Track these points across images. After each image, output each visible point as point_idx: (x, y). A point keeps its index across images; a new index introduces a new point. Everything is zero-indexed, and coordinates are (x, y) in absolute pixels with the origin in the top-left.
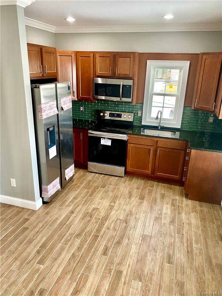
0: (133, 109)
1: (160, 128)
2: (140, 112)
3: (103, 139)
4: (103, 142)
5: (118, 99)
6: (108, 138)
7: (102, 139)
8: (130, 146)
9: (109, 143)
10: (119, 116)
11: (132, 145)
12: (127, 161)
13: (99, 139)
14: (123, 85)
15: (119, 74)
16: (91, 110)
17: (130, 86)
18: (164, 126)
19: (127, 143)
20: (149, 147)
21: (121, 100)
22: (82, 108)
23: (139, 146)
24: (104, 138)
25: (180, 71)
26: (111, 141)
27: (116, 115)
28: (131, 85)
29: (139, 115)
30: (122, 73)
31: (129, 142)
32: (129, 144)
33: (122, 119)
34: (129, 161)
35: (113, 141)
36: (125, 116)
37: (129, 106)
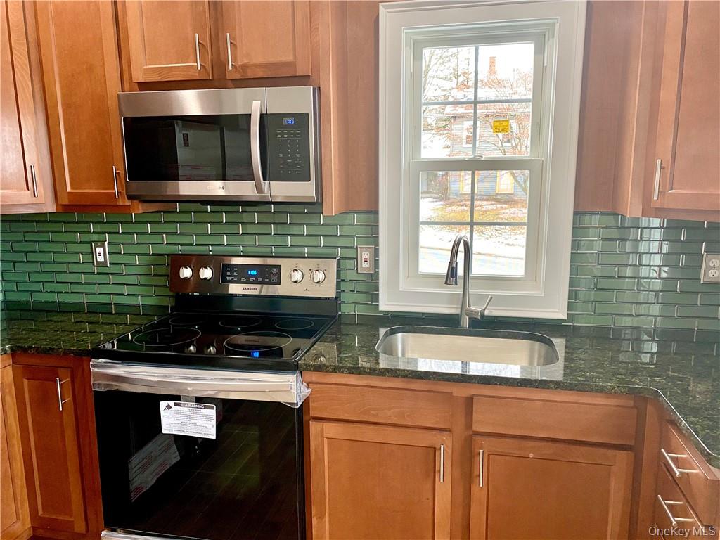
0: (332, 241)
1: (466, 322)
2: (365, 255)
3: (171, 403)
4: (173, 420)
5: (244, 189)
6: (199, 400)
7: (163, 404)
8: (321, 437)
9: (203, 424)
10: (270, 275)
11: (331, 430)
12: (315, 521)
13: (148, 405)
14: (262, 116)
15: (244, 67)
16: (145, 259)
17: (301, 118)
18: (486, 313)
19: (305, 418)
20: (427, 439)
21: (259, 190)
22: (100, 250)
23: (369, 434)
24: (176, 398)
25: (539, 51)
26: (213, 413)
27: (254, 272)
28: (307, 114)
29: (365, 265)
30: (259, 59)
31: (313, 413)
32: (314, 427)
33: (284, 289)
34: (321, 517)
35: (229, 411)
36: (298, 276)
37: (313, 230)
